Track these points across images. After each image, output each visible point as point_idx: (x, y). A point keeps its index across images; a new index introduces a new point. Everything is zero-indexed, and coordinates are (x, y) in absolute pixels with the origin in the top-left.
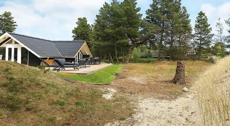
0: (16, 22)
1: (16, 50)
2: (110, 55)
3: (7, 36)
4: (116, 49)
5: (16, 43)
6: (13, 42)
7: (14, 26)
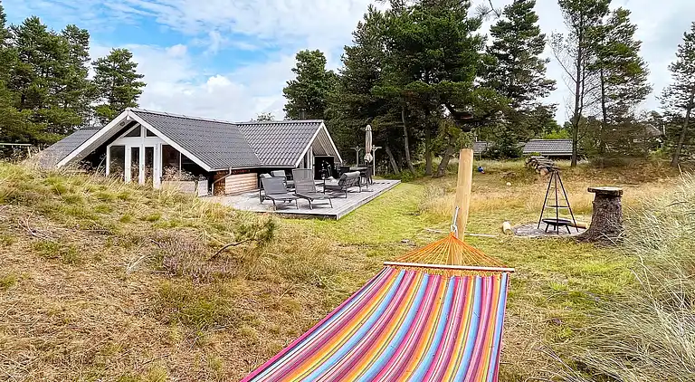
0: (140, 77)
1: (149, 151)
2: (390, 155)
3: (128, 118)
4: (406, 139)
5: (150, 134)
6: (143, 132)
7: (136, 85)
